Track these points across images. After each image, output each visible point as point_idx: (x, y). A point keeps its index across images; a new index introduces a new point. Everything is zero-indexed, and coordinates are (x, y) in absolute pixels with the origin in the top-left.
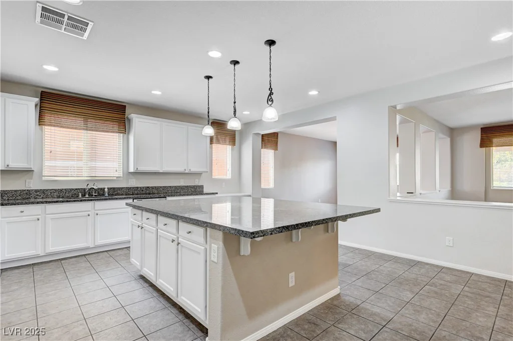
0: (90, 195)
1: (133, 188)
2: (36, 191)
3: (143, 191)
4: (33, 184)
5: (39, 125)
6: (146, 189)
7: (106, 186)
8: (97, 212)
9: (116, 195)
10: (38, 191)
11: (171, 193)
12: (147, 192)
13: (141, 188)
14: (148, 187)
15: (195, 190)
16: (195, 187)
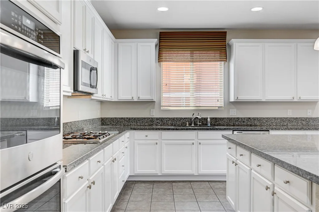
0: (196, 124)
1: (234, 118)
2: (157, 119)
3: (244, 122)
4: (156, 114)
5: (159, 62)
6: (247, 120)
7: (209, 116)
8: (199, 141)
9: (217, 125)
10: (158, 119)
11: (276, 125)
12: (248, 123)
13: (242, 118)
14: (250, 118)
15: (307, 123)
16: (307, 119)
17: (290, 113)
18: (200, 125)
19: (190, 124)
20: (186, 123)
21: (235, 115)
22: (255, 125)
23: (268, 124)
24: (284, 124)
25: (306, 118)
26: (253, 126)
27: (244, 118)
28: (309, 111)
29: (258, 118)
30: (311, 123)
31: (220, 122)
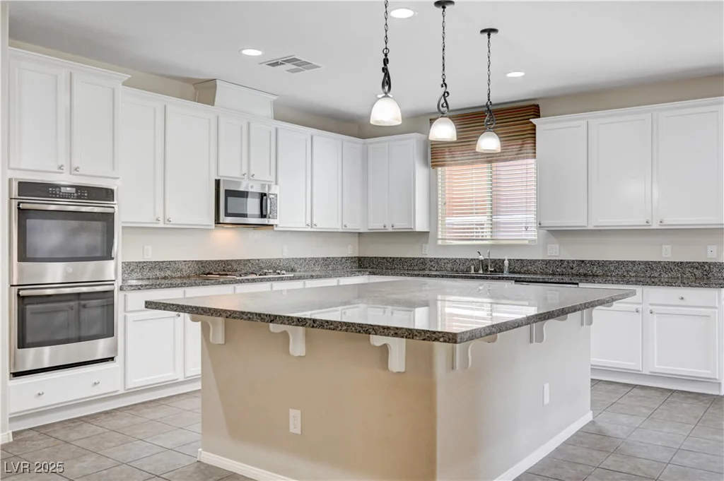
1: (555, 261)
2: (431, 260)
3: (572, 268)
4: (429, 252)
5: (432, 167)
6: (578, 265)
9: (525, 273)
10: (433, 261)
13: (568, 262)
14: (583, 261)
15: (705, 273)
16: (706, 266)
17: (666, 253)
18: (491, 271)
19: (476, 271)
20: (470, 267)
21: (558, 254)
22: (594, 276)
23: (620, 273)
24: (652, 275)
25: (703, 263)
26: (590, 276)
27: (573, 262)
28: (710, 248)
29: (598, 262)
30: (716, 275)
31: (530, 267)
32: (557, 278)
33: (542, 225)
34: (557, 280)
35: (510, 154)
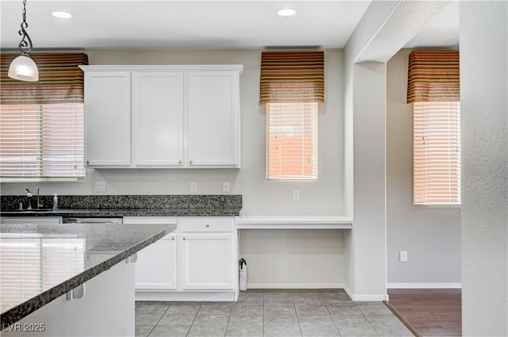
0: (34, 206)
1: (101, 197)
3: (117, 203)
6: (123, 199)
7: (56, 193)
9: (74, 208)
11: (171, 208)
12: (125, 205)
13: (114, 197)
14: (127, 196)
15: (222, 204)
16: (222, 198)
17: (195, 188)
18: (40, 208)
19: (25, 207)
20: (19, 205)
21: (104, 190)
22: (136, 208)
23: (158, 206)
24: (183, 207)
25: (220, 195)
26: (133, 208)
27: (118, 197)
28: (225, 183)
29: (140, 197)
30: (229, 205)
31: (79, 203)
32: (104, 213)
33: (90, 164)
34: (104, 215)
35: (59, 96)
